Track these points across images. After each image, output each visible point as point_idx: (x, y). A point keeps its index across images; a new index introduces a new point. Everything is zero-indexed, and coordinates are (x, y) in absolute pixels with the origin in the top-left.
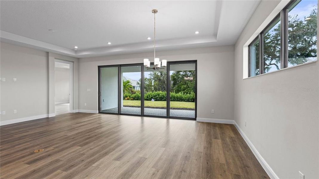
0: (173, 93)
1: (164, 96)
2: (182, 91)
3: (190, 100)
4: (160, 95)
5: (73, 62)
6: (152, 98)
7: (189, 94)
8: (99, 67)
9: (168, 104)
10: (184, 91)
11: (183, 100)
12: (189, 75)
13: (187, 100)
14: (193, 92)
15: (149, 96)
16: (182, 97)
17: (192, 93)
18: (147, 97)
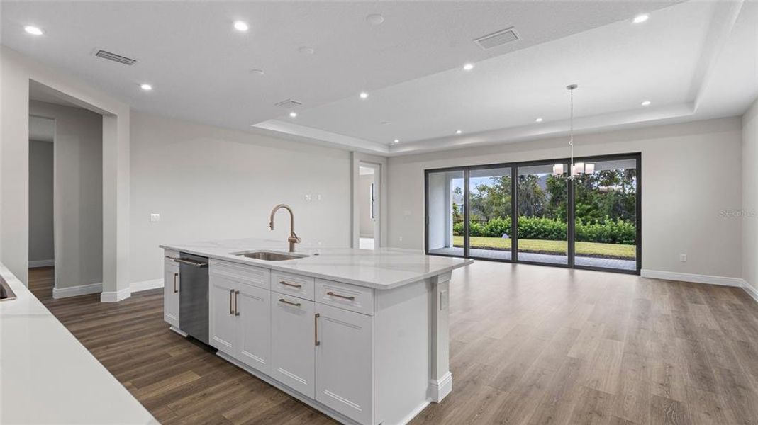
0: (556, 220)
1: (532, 228)
2: (578, 218)
3: (603, 239)
4: (521, 226)
5: (380, 164)
6: (503, 231)
7: (599, 223)
8: (427, 172)
9: (571, 247)
10: (583, 218)
11: (584, 237)
12: (595, 176)
13: (594, 238)
14: (609, 218)
15: (496, 228)
16: (581, 232)
17: (606, 221)
18: (492, 230)
